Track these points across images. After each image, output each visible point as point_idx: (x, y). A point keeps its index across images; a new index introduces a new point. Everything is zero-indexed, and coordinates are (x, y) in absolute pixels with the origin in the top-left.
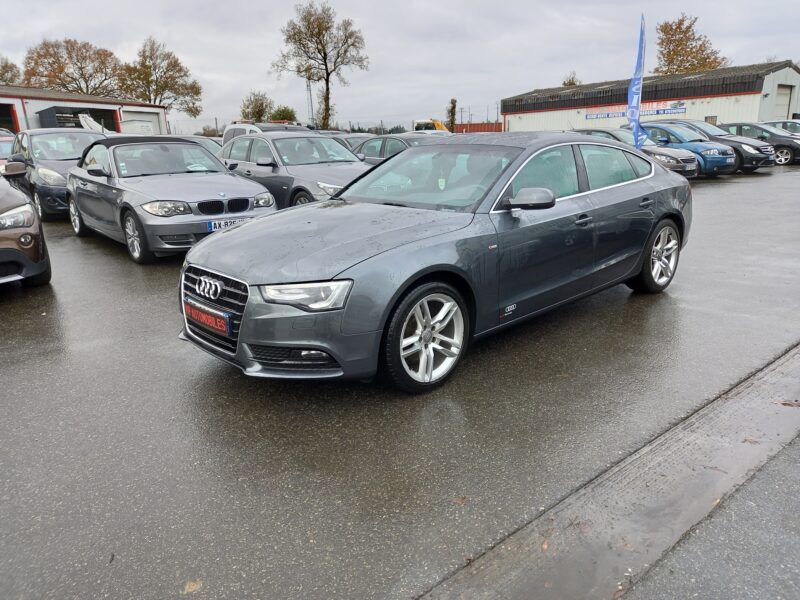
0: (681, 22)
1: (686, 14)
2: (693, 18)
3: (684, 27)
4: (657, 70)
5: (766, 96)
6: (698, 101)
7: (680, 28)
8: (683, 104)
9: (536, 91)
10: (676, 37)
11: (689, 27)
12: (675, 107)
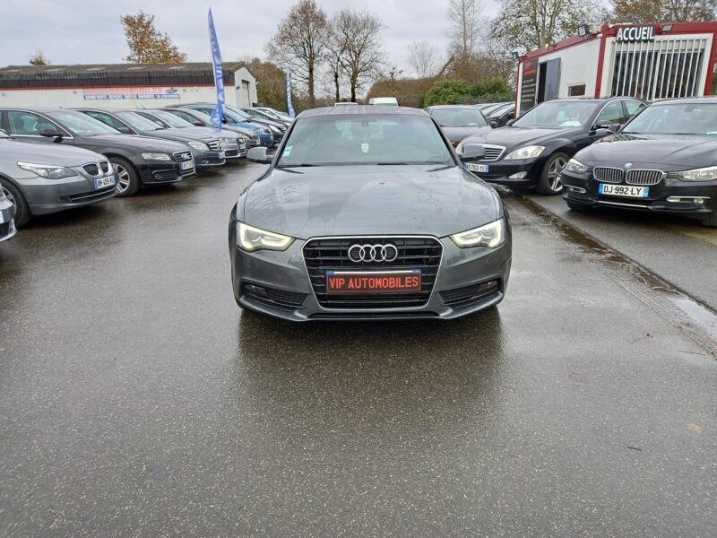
0: (141, 18)
1: (143, 11)
2: (151, 17)
3: (145, 22)
4: (129, 59)
5: (238, 88)
6: (188, 89)
7: (142, 23)
8: (176, 91)
9: (11, 67)
10: (139, 29)
11: (149, 23)
12: (170, 93)
